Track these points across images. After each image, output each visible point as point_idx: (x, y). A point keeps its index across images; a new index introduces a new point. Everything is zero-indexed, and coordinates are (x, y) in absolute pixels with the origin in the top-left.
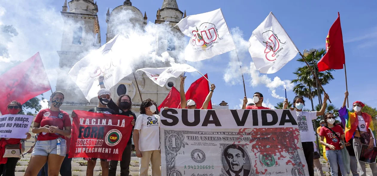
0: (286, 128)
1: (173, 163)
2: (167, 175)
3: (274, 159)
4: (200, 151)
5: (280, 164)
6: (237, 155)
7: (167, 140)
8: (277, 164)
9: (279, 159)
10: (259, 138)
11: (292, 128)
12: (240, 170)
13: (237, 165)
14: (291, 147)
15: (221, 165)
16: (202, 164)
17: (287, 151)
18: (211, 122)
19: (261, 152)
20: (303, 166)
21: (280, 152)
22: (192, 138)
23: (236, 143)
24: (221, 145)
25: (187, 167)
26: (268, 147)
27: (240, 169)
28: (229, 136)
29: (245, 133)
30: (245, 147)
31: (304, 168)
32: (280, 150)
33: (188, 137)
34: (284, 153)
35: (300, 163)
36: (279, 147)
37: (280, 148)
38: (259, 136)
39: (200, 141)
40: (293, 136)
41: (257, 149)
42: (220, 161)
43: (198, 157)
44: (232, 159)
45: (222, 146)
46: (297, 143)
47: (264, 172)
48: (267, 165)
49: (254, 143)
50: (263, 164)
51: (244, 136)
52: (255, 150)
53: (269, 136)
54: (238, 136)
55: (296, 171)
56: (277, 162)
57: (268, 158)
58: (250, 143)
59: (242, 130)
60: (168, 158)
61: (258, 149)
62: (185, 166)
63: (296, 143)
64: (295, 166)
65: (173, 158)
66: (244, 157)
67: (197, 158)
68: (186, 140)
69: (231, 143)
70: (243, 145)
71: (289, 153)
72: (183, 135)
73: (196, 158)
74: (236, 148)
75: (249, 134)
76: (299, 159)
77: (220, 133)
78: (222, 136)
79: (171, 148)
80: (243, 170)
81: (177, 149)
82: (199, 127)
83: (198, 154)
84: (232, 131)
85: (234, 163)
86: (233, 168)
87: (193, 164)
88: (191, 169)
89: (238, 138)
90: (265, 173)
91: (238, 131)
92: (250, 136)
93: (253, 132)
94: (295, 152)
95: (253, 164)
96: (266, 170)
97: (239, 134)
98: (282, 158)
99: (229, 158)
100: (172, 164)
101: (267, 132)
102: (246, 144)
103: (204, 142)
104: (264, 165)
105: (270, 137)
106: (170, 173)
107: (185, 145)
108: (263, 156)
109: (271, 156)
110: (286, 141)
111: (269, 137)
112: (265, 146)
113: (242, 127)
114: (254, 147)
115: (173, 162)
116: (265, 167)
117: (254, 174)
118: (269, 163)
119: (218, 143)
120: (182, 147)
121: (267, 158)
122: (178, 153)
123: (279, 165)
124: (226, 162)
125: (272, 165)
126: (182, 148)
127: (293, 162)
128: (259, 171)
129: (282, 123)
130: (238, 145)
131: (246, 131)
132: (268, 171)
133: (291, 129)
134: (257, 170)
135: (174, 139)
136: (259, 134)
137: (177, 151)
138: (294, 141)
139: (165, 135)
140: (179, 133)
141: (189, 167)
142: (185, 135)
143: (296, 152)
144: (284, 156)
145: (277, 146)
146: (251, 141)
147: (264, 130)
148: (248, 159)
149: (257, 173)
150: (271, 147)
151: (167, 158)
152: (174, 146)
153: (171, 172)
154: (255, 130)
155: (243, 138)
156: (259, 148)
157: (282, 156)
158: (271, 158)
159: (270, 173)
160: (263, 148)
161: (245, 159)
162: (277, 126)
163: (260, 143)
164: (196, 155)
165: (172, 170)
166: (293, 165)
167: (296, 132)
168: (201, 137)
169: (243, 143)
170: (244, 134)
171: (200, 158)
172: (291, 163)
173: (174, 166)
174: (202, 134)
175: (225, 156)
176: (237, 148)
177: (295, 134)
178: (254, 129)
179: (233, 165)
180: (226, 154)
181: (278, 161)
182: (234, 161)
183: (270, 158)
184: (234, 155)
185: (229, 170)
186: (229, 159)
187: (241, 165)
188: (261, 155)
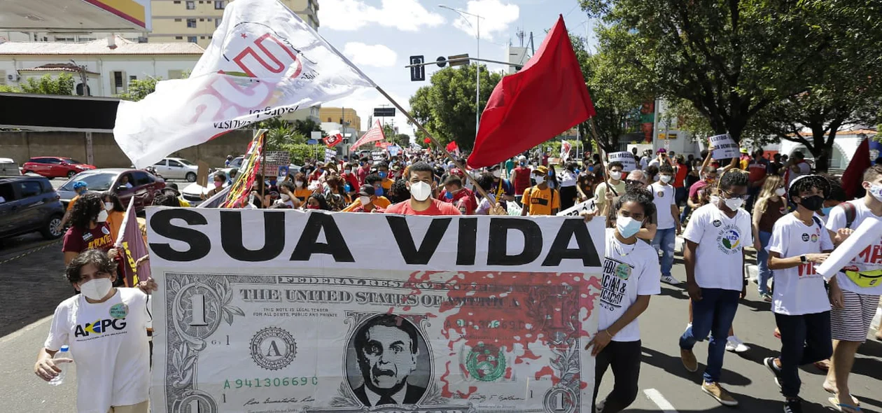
0: (562, 274)
1: (189, 373)
2: (169, 407)
3: (503, 359)
4: (279, 332)
5: (517, 375)
6: (393, 346)
7: (175, 303)
8: (507, 377)
9: (518, 361)
10: (471, 298)
11: (581, 275)
12: (397, 388)
13: (390, 373)
14: (565, 329)
15: (341, 374)
16: (281, 374)
17: (550, 340)
18: (321, 249)
19: (471, 338)
20: (583, 385)
21: (525, 342)
22: (259, 295)
23: (398, 311)
24: (350, 314)
25: (233, 385)
26: (494, 324)
27: (396, 385)
28: (377, 291)
29: (429, 283)
30: (423, 322)
31: (583, 391)
32: (529, 336)
33: (246, 291)
34: (537, 346)
35: (578, 376)
36: (528, 326)
37: (530, 331)
38: (470, 294)
39: (285, 304)
40: (577, 297)
41: (458, 329)
42: (340, 363)
43: (273, 353)
44: (379, 357)
45: (352, 320)
46: (584, 320)
47: (466, 392)
48: (481, 375)
49: (455, 311)
50: (467, 373)
51: (424, 293)
52: (452, 332)
53: (502, 295)
54: (407, 292)
55: (559, 396)
56: (509, 369)
57: (486, 357)
58: (441, 311)
59: (418, 277)
60: (174, 358)
61: (464, 330)
62: (227, 381)
63: (580, 319)
64: (560, 385)
65: (191, 357)
66: (415, 351)
67: (269, 355)
68: (237, 301)
69: (383, 309)
70: (418, 318)
71: (552, 345)
72: (228, 287)
73: (265, 353)
74: (396, 326)
75: (442, 286)
76: (578, 365)
77: (348, 282)
78: (353, 290)
79: (188, 327)
80: (405, 388)
81: (206, 328)
82: (282, 262)
83: (273, 343)
84: (387, 278)
85: (383, 367)
86: (377, 382)
87: (256, 372)
88: (245, 387)
89: (405, 298)
90: (469, 395)
91: (406, 278)
92: (444, 294)
93: (455, 282)
94: (570, 345)
95: (438, 371)
96: (473, 389)
97: (408, 285)
98: (527, 360)
99: (369, 353)
100: (184, 377)
101: (498, 283)
102: (429, 315)
103: (296, 305)
104: (469, 375)
105: (506, 297)
106: (178, 403)
107: (235, 317)
108: (473, 350)
109: (496, 352)
110: (552, 312)
111: (501, 299)
112: (484, 324)
113: (421, 268)
114: (450, 323)
115: (189, 369)
116: (473, 382)
117: (437, 398)
118: (486, 372)
119: (340, 308)
120: (223, 321)
121: (484, 358)
122: (208, 340)
123: (514, 379)
124: (358, 364)
125: (494, 378)
126: (224, 324)
127: (557, 373)
128: (450, 390)
129: (552, 260)
130: (401, 316)
131: (432, 278)
132: (478, 391)
133: (577, 279)
134: (446, 388)
135: (197, 300)
136: (474, 289)
137: (205, 336)
138: (576, 314)
139: (168, 289)
140: (213, 280)
141: (240, 383)
142: (236, 287)
143: (574, 346)
144: (536, 354)
145: (522, 322)
146: (446, 306)
147: (491, 276)
148: (427, 357)
149: (446, 393)
150: (503, 326)
151: (169, 359)
152: (198, 319)
153: (181, 398)
154: (462, 277)
155: (420, 296)
156: (466, 326)
157: (529, 354)
158: (497, 357)
159: (483, 397)
160: (477, 327)
161: (418, 357)
162: (536, 266)
163: (470, 314)
164: (265, 346)
165: (184, 394)
166: (555, 380)
167: (590, 287)
168: (288, 292)
169: (420, 309)
170: (425, 286)
171: (278, 354)
172: (550, 376)
173: (190, 384)
174: (291, 282)
175: (356, 347)
176: (399, 323)
177: (587, 292)
178: (459, 272)
179: (378, 373)
180: (361, 342)
181: (514, 367)
182: (381, 362)
183: (492, 358)
184: (386, 345)
185: (363, 385)
186: (367, 356)
187: (402, 373)
188: (468, 348)
